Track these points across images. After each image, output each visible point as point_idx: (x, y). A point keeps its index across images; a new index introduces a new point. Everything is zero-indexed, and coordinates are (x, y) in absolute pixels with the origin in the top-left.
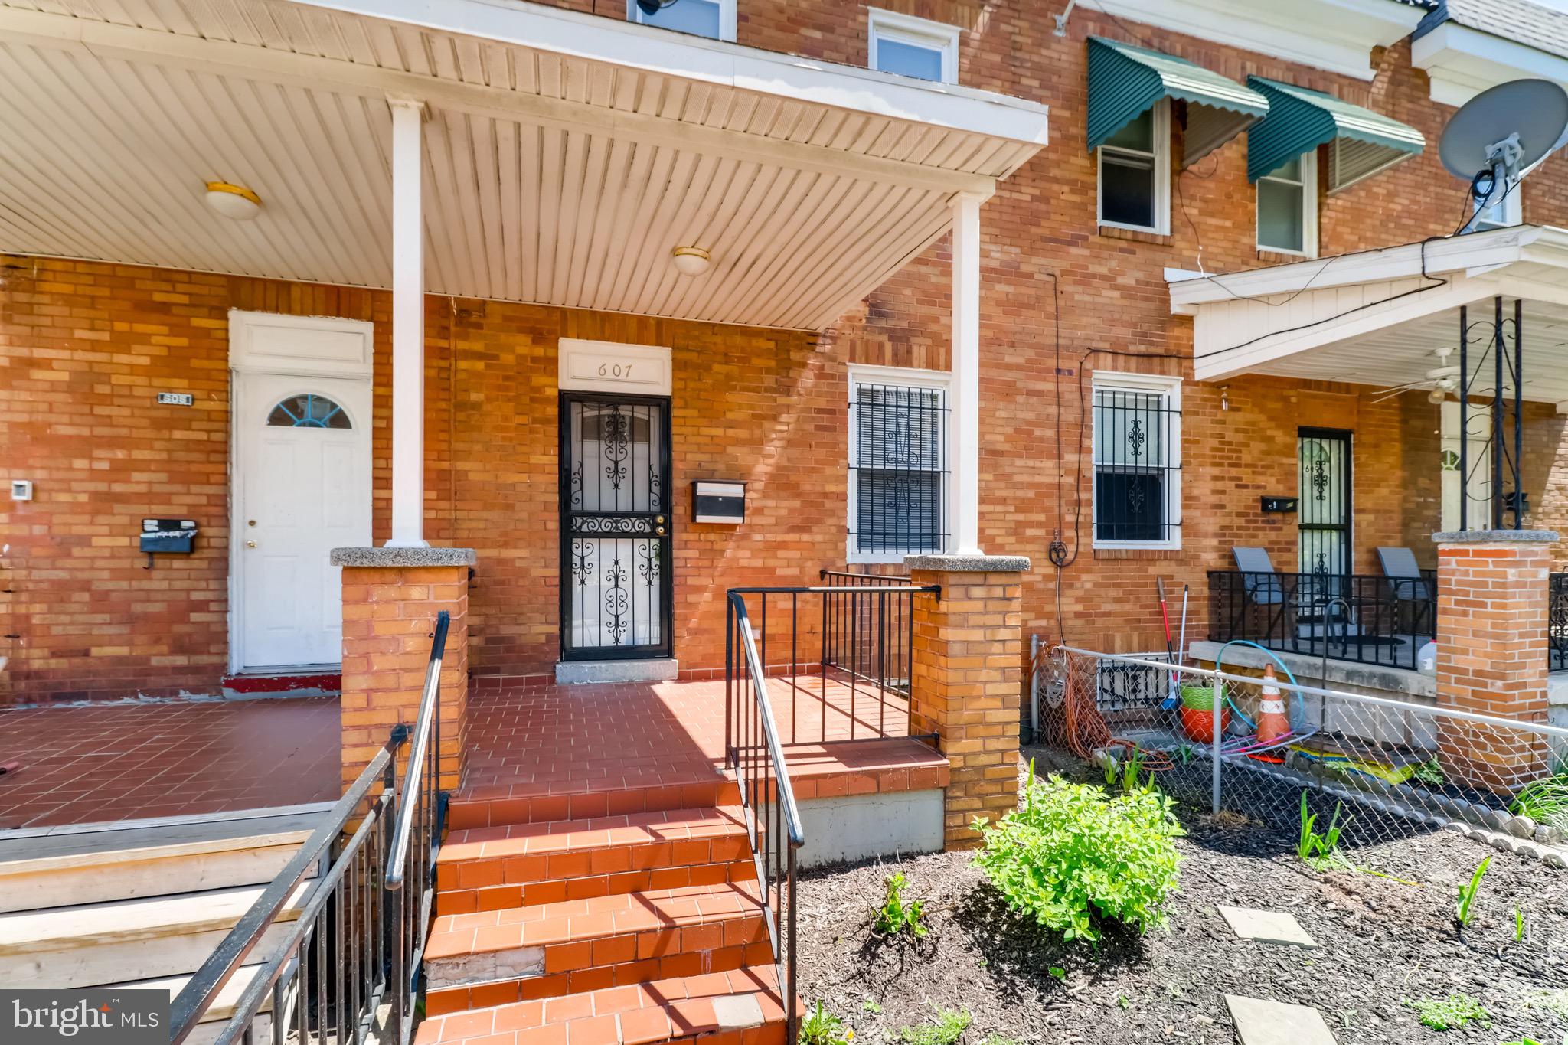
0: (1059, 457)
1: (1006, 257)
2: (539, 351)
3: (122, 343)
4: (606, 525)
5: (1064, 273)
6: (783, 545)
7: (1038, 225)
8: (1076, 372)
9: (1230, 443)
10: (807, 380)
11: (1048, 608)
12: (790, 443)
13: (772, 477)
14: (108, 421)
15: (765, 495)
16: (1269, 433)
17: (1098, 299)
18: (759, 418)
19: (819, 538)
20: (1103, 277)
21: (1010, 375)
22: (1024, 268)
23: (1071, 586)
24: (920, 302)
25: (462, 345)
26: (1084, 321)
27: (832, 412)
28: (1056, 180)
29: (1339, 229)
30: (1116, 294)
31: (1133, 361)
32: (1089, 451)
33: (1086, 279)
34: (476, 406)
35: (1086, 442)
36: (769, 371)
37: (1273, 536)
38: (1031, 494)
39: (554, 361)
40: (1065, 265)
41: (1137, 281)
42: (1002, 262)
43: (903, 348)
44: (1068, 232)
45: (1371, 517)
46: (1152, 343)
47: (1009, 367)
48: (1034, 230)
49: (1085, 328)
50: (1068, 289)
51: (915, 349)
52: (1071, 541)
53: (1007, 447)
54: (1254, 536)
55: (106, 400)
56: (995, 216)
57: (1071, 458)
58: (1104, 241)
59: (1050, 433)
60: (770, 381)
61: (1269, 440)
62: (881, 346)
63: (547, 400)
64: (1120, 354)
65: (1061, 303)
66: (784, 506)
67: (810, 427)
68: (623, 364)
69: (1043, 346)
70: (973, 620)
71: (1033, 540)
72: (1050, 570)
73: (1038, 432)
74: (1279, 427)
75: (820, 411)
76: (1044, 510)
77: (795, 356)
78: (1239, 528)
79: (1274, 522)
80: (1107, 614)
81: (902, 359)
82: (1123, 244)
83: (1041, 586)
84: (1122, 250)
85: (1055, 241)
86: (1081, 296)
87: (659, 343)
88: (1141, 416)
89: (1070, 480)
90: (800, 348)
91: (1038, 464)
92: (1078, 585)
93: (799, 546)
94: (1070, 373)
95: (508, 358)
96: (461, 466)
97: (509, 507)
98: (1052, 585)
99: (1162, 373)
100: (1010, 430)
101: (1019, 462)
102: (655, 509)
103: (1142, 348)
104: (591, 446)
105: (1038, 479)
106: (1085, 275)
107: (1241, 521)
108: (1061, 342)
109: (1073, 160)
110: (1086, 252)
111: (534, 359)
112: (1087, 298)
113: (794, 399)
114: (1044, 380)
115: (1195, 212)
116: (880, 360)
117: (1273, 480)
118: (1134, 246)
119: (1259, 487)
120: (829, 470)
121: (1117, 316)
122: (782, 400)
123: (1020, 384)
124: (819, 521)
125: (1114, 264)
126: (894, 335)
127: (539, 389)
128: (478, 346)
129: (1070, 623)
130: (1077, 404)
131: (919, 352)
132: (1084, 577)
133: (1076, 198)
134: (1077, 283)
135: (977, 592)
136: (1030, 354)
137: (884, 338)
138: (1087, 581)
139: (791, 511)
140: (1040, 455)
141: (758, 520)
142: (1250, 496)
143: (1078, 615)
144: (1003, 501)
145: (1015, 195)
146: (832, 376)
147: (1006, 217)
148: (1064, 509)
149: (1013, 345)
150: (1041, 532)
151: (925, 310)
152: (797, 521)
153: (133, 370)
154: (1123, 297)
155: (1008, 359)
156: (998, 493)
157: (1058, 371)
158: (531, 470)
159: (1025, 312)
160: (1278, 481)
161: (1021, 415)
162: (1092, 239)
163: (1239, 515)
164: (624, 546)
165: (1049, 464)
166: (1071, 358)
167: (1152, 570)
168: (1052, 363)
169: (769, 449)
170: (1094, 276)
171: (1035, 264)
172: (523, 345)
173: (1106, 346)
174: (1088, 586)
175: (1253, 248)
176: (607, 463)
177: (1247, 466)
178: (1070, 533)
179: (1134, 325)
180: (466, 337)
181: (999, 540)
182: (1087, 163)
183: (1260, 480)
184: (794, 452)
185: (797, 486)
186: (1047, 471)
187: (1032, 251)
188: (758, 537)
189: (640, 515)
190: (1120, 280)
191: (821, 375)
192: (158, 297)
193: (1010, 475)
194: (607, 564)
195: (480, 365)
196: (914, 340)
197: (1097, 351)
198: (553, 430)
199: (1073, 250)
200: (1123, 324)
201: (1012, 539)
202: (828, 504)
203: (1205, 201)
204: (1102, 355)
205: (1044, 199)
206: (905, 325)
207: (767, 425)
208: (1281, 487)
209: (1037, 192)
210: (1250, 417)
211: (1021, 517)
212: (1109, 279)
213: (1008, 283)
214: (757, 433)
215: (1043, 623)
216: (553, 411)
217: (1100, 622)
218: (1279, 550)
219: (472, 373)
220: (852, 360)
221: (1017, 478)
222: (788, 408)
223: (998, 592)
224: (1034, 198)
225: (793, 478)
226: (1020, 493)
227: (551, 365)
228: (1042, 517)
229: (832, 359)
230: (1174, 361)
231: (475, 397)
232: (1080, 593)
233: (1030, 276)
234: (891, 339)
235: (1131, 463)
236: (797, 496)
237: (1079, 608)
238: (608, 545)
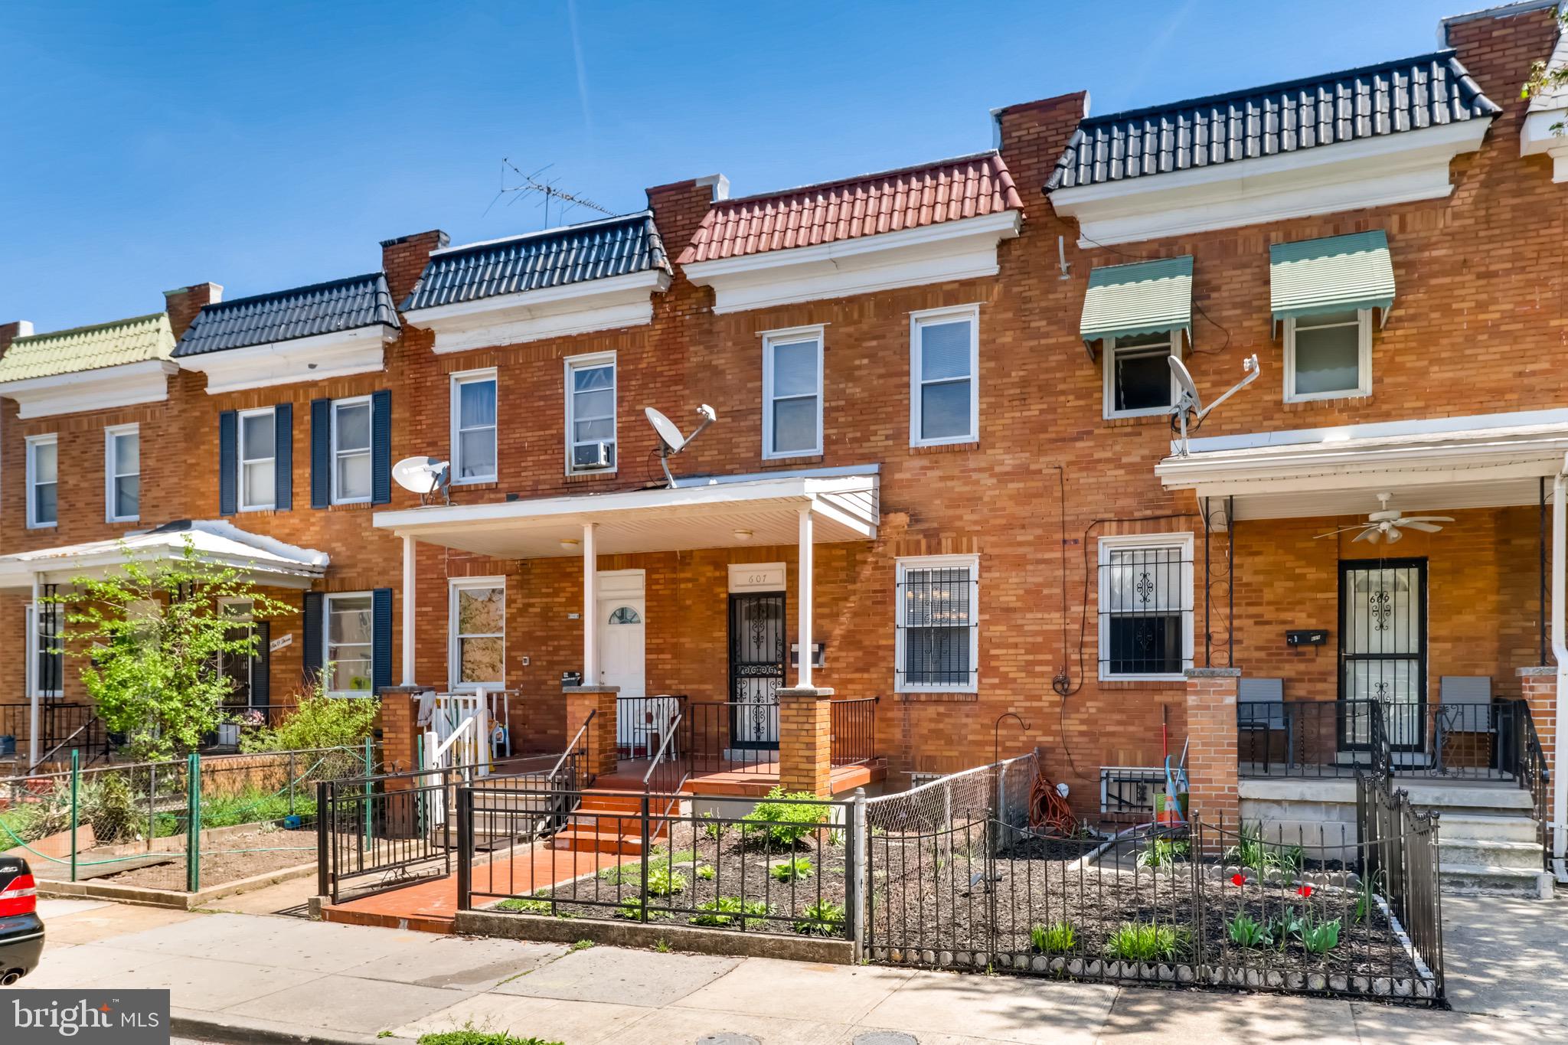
0: (1065, 609)
1: (1018, 462)
2: (717, 574)
3: (556, 594)
4: (753, 670)
5: (1069, 464)
6: (851, 681)
7: (1046, 431)
8: (1081, 541)
9: (1248, 584)
10: (867, 572)
11: (1055, 727)
12: (855, 614)
13: (844, 637)
14: (552, 629)
15: (840, 649)
16: (1298, 571)
17: (1102, 479)
18: (836, 600)
19: (875, 676)
20: (1108, 461)
21: (1021, 550)
22: (1033, 467)
23: (1078, 711)
24: (947, 507)
25: (682, 575)
26: (1090, 498)
27: (883, 591)
28: (1063, 393)
29: (1398, 359)
30: (1122, 472)
31: (1138, 524)
32: (1095, 602)
33: (1089, 464)
34: (688, 607)
35: (1092, 596)
36: (842, 569)
37: (1302, 667)
38: (1040, 639)
39: (726, 578)
40: (1071, 457)
41: (1143, 458)
42: (1014, 466)
43: (934, 542)
44: (1073, 431)
45: (1448, 645)
46: (1160, 507)
47: (1020, 544)
48: (1042, 436)
49: (1093, 503)
50: (1073, 476)
51: (944, 542)
52: (1076, 675)
53: (1019, 604)
54: (1279, 668)
55: (551, 619)
56: (1008, 433)
57: (1077, 609)
58: (1109, 431)
59: (1058, 591)
60: (843, 575)
61: (1302, 577)
62: (918, 542)
63: (721, 601)
64: (1125, 521)
65: (1067, 488)
66: (851, 656)
67: (869, 603)
68: (762, 574)
69: (1052, 524)
70: (791, 719)
71: (1042, 674)
72: (1057, 698)
73: (1046, 592)
74: (1309, 564)
75: (875, 591)
76: (1052, 651)
77: (859, 557)
78: (1258, 661)
79: (1303, 654)
80: (1113, 734)
81: (934, 549)
82: (1129, 430)
83: (1046, 710)
84: (1127, 435)
85: (1063, 440)
86: (1085, 479)
87: (778, 560)
88: (1151, 569)
89: (1076, 627)
90: (862, 552)
91: (1046, 616)
92: (1083, 710)
93: (861, 681)
94: (1076, 541)
95: (703, 580)
96: (682, 640)
97: (703, 661)
98: (1058, 710)
99: (1171, 530)
100: (1021, 592)
101: (1029, 616)
102: (780, 659)
103: (1148, 513)
104: (746, 624)
105: (1046, 627)
106: (1089, 462)
107: (1262, 655)
108: (1067, 518)
109: (1078, 373)
110: (1091, 444)
111: (716, 579)
112: (1092, 480)
113: (858, 586)
114: (1052, 550)
115: (1208, 385)
116: (917, 552)
117: (1304, 615)
118: (1138, 429)
119: (1284, 622)
120: (881, 631)
121: (1121, 490)
122: (851, 587)
123: (1029, 557)
124: (875, 665)
125: (1118, 448)
126: (928, 534)
127: (717, 595)
128: (688, 575)
129: (1075, 740)
130: (1083, 565)
131: (946, 543)
132: (1089, 704)
133: (1082, 403)
134: (1081, 470)
135: (794, 706)
136: (1039, 532)
137: (920, 537)
138: (1092, 706)
139: (857, 658)
140: (1048, 609)
141: (836, 665)
142: (1271, 632)
143: (1082, 734)
144: (1016, 646)
145: (1025, 414)
146: (884, 568)
147: (1016, 432)
148: (1069, 651)
149: (1023, 527)
150: (1049, 669)
151: (951, 512)
152: (861, 665)
153: (560, 604)
154: (1127, 473)
155: (1019, 538)
156: (1011, 640)
157: (1065, 542)
158: (713, 640)
159: (1034, 501)
160: (1309, 616)
161: (1030, 579)
162: (1096, 431)
163: (1258, 648)
164: (763, 681)
165: (1056, 615)
166: (1077, 530)
167: (1158, 698)
168: (1059, 536)
169: (843, 619)
170: (1099, 461)
171: (1044, 463)
172: (709, 572)
173: (1111, 516)
174: (1092, 711)
175: (1279, 403)
176: (754, 634)
177: (1269, 603)
178: (1076, 669)
179: (1141, 494)
180: (683, 571)
181: (1011, 675)
182: (1092, 372)
183: (1287, 616)
184: (857, 620)
185: (860, 642)
186: (1054, 620)
187: (1041, 452)
188: (836, 676)
189: (772, 664)
190: (1125, 460)
191: (876, 567)
192: (569, 570)
193: (1022, 625)
194: (754, 693)
195: (690, 585)
196: (942, 535)
197: (1103, 521)
198: (724, 618)
199: (1080, 444)
200: (1126, 494)
201: (1023, 675)
202: (881, 653)
203: (1218, 372)
204: (1107, 524)
205: (1052, 410)
206: (935, 525)
207: (841, 604)
208: (1313, 621)
209: (1045, 406)
210: (1271, 559)
211: (1030, 657)
212: (1115, 461)
213: (1019, 481)
214: (835, 609)
215: (1050, 739)
216: (724, 606)
217: (1103, 740)
218: (1310, 680)
219: (686, 590)
220: (898, 554)
221: (1026, 628)
222: (854, 592)
223: (805, 706)
224: (1042, 411)
225: (858, 637)
226: (1030, 639)
227: (724, 580)
228: (1049, 657)
229: (884, 556)
230: (1182, 519)
231: (688, 602)
232: (1086, 716)
233: (1040, 472)
234: (925, 536)
235: (1139, 608)
236: (860, 648)
237: (1084, 728)
238: (754, 681)
